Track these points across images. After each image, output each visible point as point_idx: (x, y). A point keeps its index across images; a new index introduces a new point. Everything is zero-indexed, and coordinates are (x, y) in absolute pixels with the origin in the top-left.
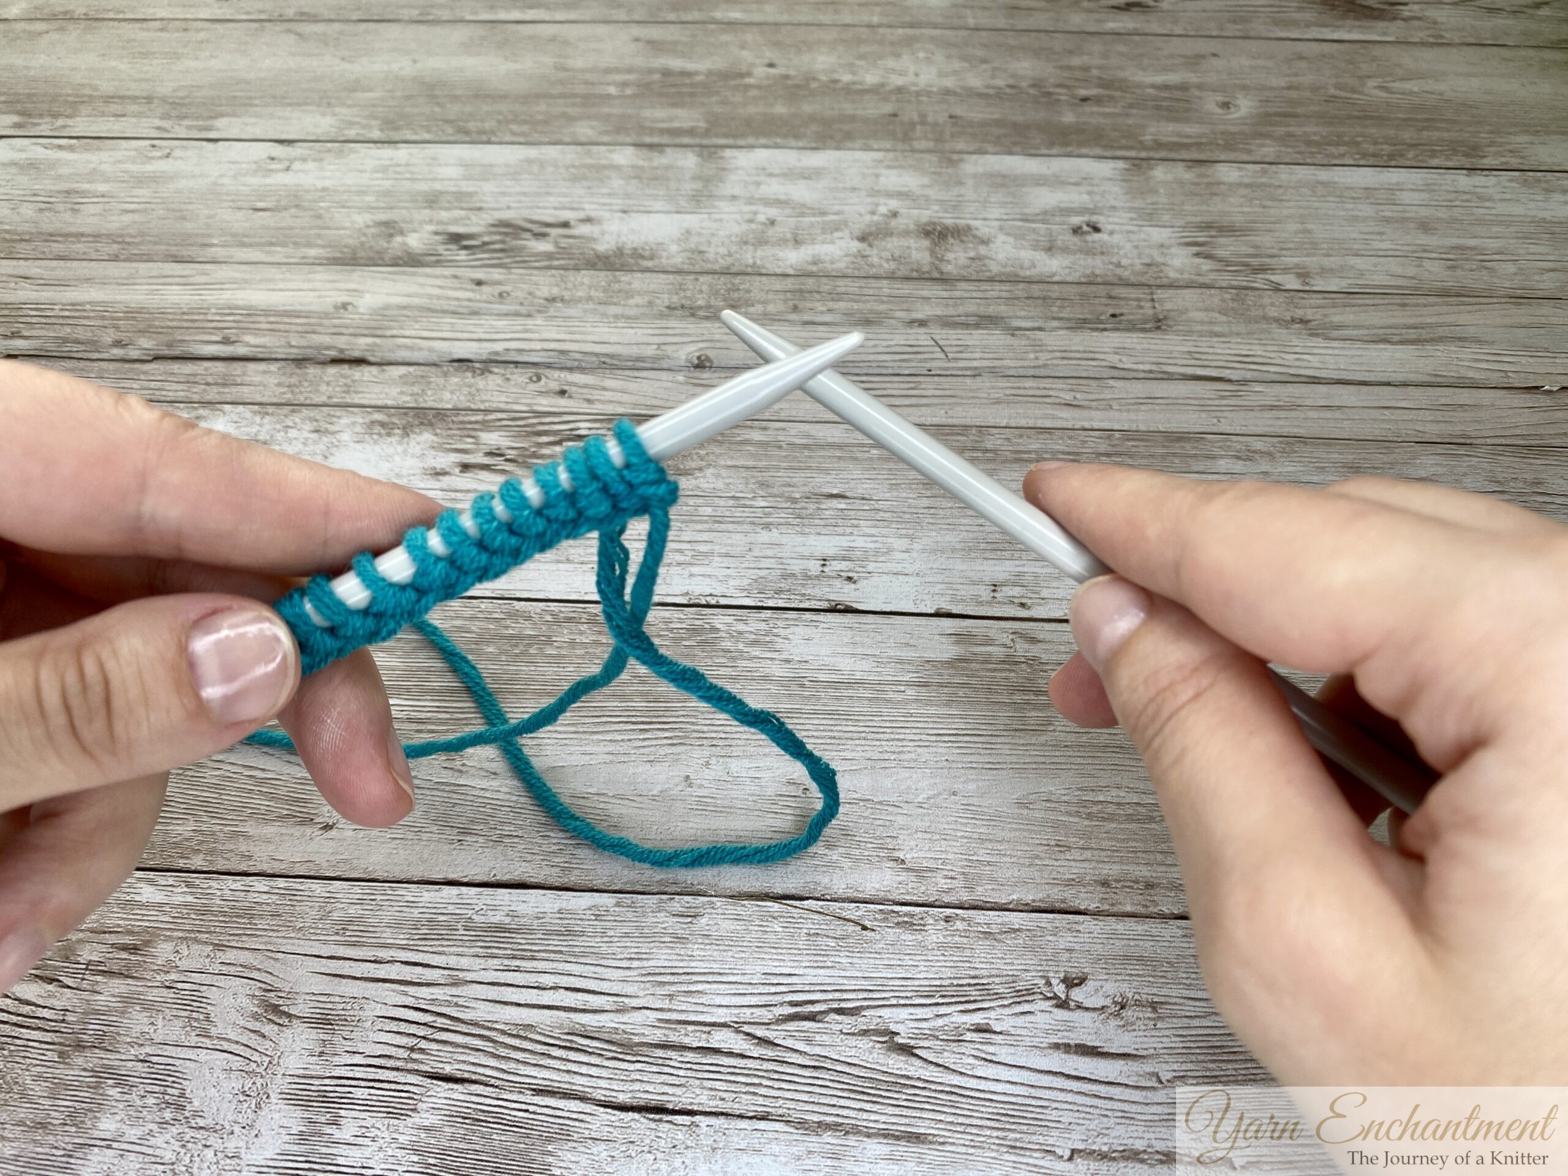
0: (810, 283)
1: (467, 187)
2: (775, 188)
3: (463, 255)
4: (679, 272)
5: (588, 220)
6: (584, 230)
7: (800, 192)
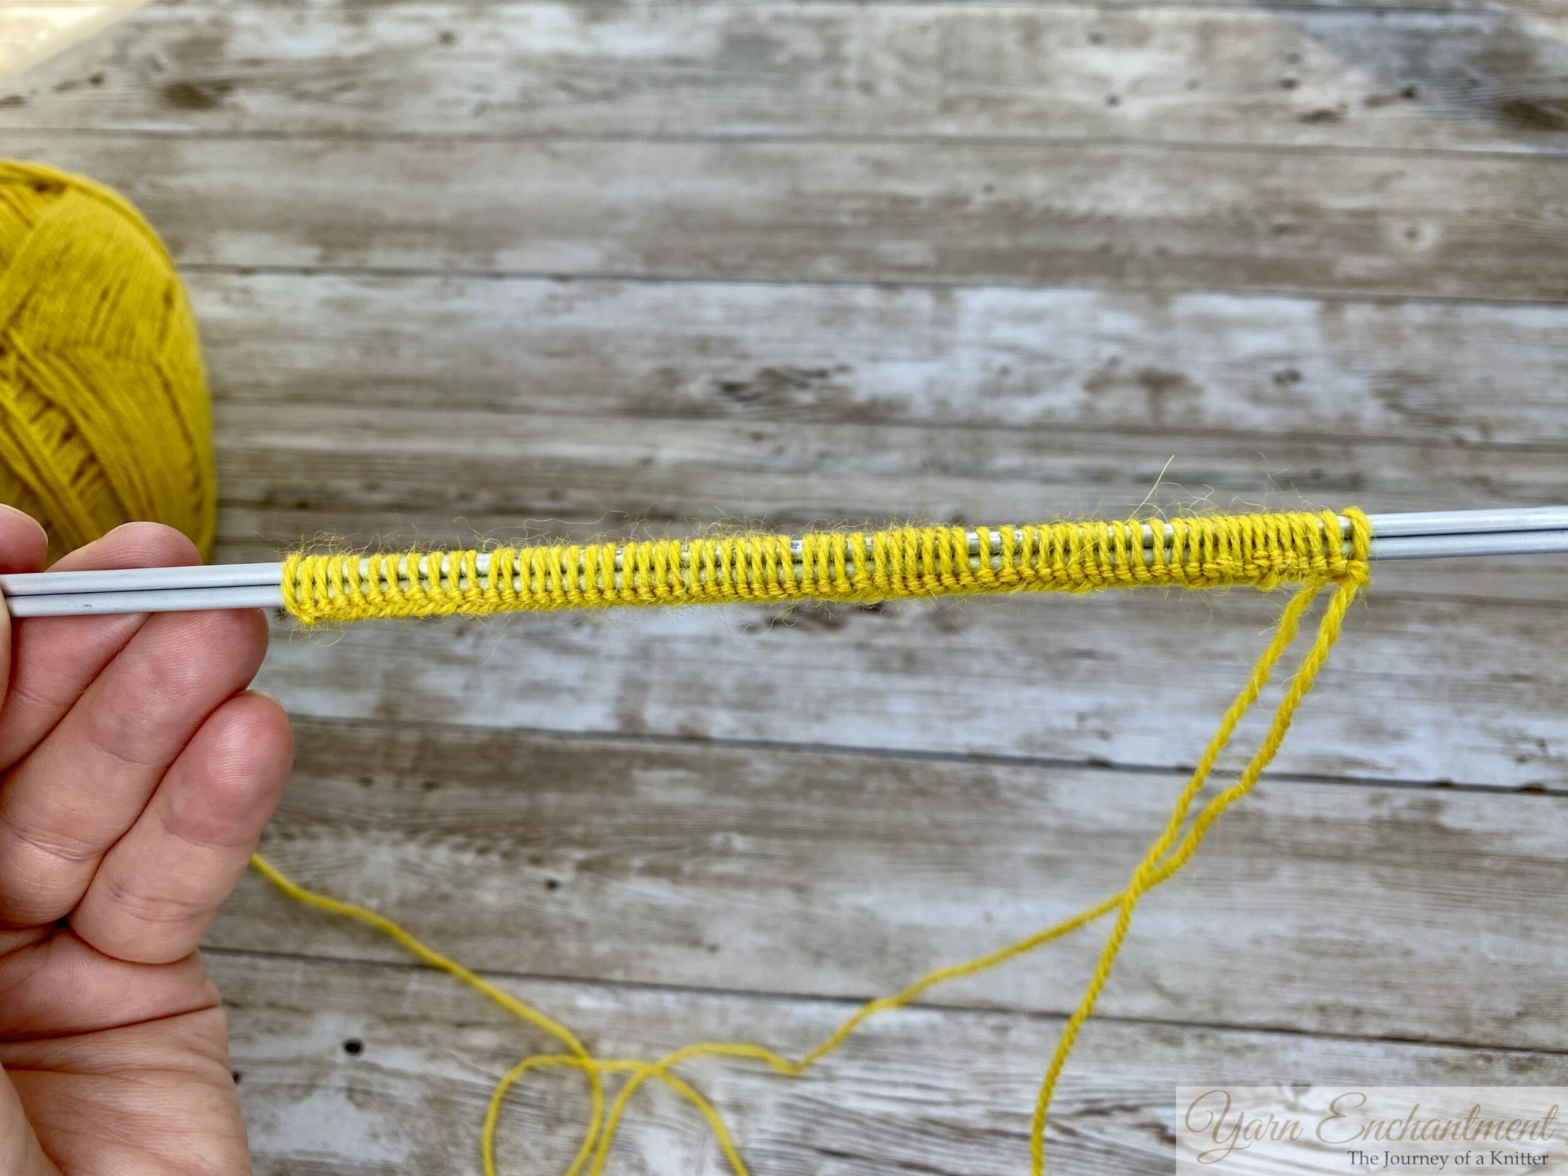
0: (1044, 436)
1: (732, 331)
2: (1004, 332)
3: (738, 408)
4: (927, 424)
5: (843, 369)
6: (840, 380)
7: (1030, 336)
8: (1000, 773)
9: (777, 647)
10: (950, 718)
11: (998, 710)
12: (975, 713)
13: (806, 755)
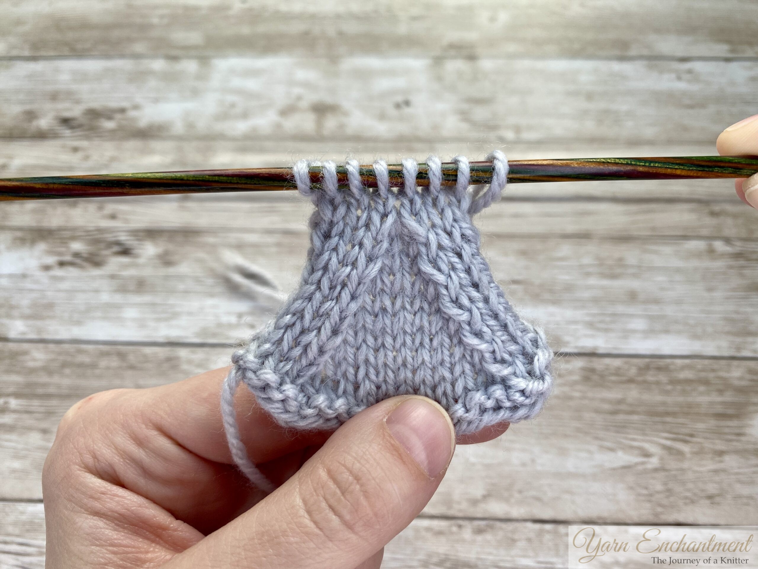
0: (249, 143)
1: (73, 87)
2: (237, 82)
3: (67, 132)
4: (180, 138)
5: (136, 107)
6: (133, 114)
7: (252, 85)
8: (183, 353)
9: (61, 279)
10: (159, 320)
11: (190, 314)
12: (175, 315)
13: (66, 346)
